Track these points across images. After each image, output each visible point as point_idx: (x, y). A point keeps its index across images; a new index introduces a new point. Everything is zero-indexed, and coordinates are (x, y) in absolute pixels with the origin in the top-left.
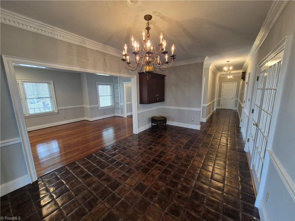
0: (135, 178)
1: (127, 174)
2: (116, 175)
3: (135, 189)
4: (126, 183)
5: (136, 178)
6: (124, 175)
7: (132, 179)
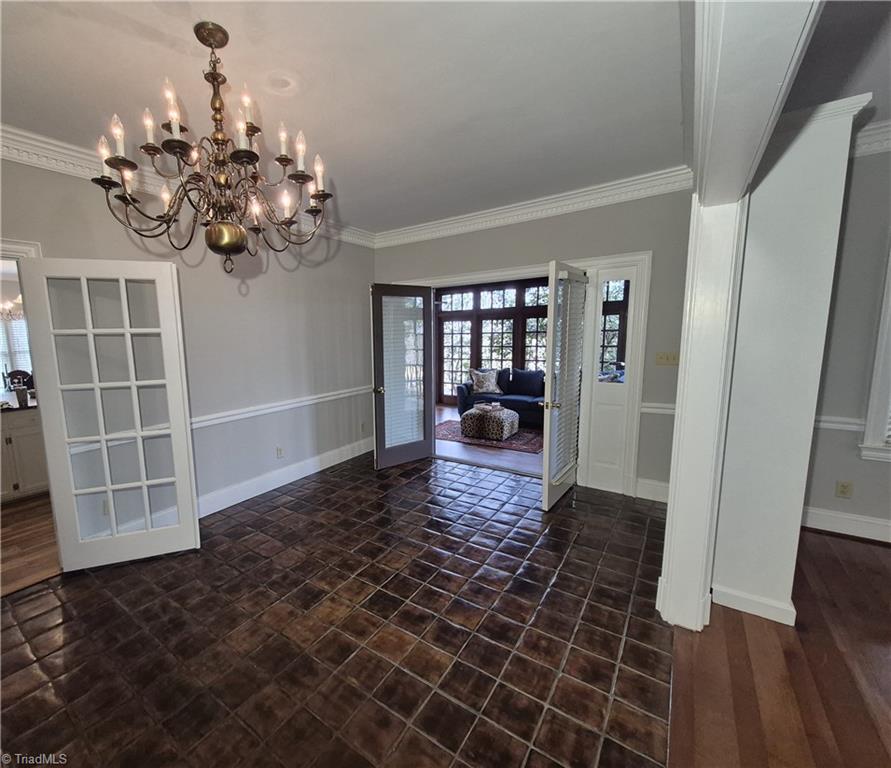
0: (320, 623)
1: (349, 637)
2: (391, 634)
3: (322, 592)
4: (348, 607)
5: (314, 625)
6: (362, 634)
7: (331, 619)
